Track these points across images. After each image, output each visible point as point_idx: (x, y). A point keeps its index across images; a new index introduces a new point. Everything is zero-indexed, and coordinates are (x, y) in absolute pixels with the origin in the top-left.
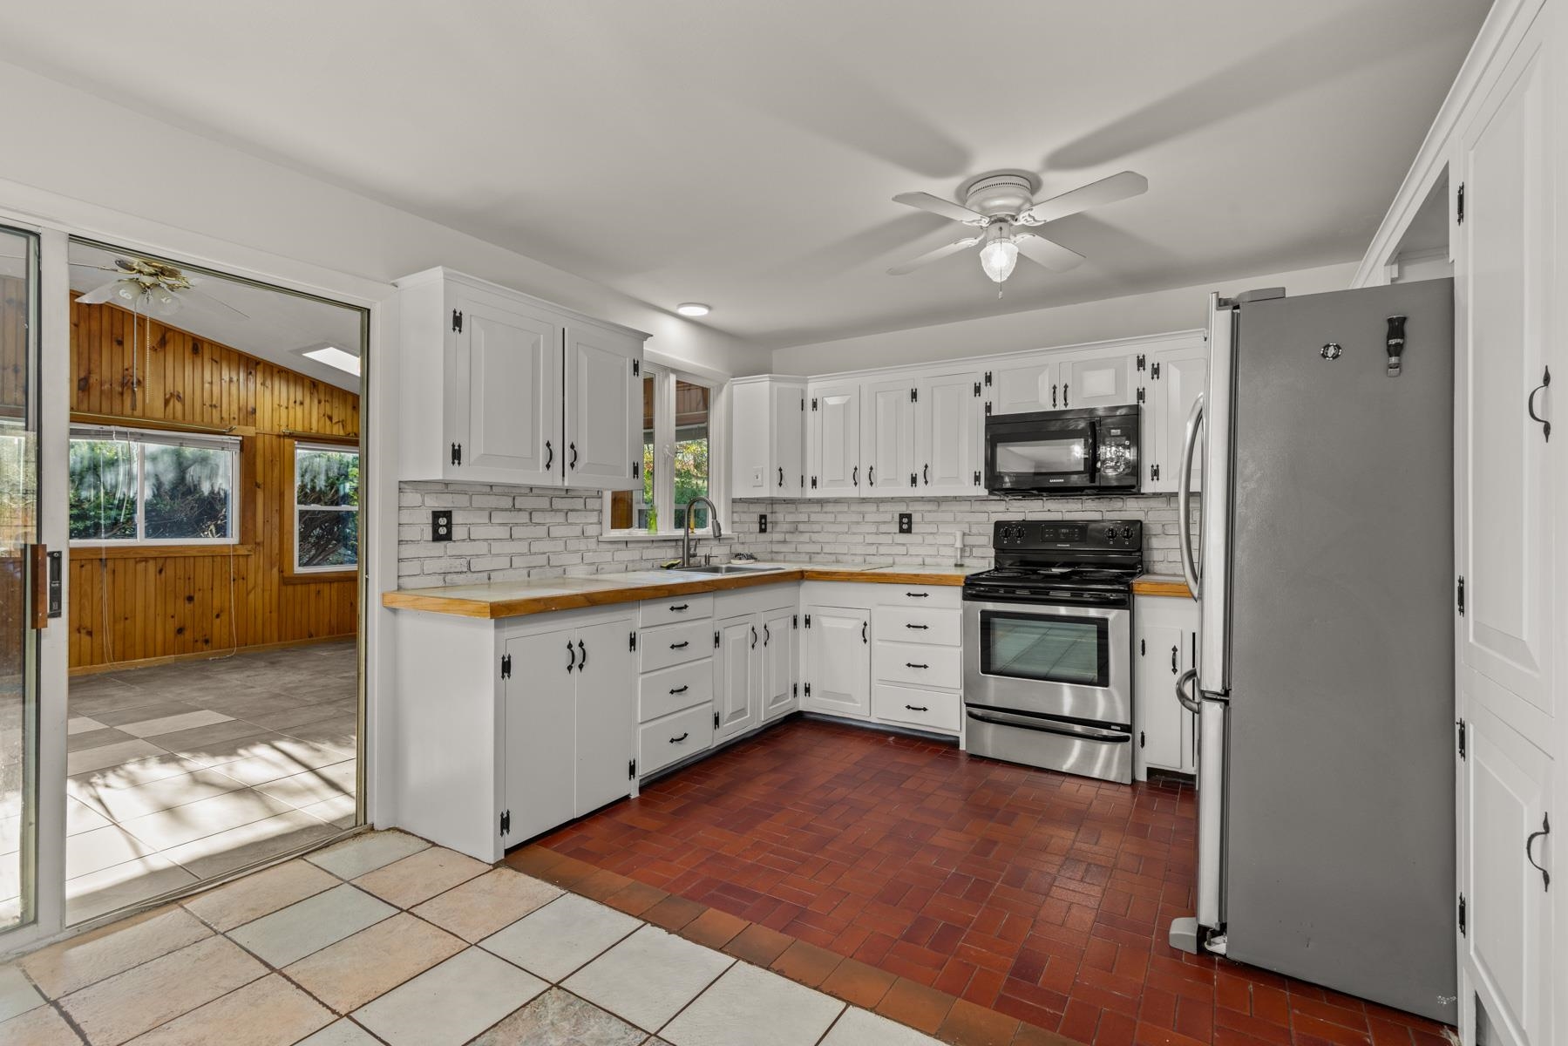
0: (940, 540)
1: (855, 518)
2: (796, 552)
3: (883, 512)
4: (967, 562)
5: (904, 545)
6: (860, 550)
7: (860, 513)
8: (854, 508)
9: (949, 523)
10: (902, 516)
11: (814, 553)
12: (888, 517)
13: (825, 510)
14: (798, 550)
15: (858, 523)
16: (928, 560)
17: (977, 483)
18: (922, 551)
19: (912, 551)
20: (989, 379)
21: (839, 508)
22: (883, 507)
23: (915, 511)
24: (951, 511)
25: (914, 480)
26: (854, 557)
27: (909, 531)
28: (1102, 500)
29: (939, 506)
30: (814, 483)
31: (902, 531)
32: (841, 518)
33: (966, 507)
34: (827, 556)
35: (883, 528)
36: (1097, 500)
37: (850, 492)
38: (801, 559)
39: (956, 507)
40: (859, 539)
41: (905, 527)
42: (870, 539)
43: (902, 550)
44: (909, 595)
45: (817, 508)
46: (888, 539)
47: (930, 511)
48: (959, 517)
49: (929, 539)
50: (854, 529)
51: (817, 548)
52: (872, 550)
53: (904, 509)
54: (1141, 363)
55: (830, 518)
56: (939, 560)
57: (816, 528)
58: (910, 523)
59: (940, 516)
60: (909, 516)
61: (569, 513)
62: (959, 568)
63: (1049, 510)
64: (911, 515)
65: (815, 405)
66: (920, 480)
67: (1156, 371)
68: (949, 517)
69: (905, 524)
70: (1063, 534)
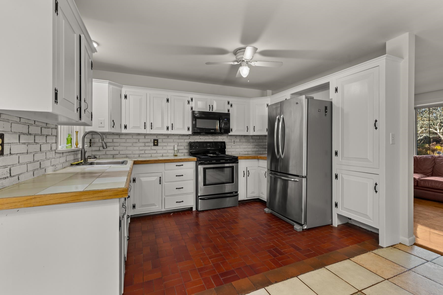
0: (168, 148)
1: (135, 141)
2: (106, 154)
3: (147, 139)
4: (178, 154)
5: (155, 150)
6: (138, 152)
7: (137, 139)
8: (134, 137)
9: (171, 142)
10: (154, 140)
11: (115, 154)
12: (149, 140)
13: (121, 137)
14: (107, 154)
15: (136, 142)
16: (164, 155)
17: (189, 130)
18: (162, 151)
19: (158, 152)
20: (192, 100)
21: (127, 137)
22: (147, 137)
23: (159, 139)
24: (172, 139)
25: (168, 128)
26: (134, 155)
27: (157, 145)
28: (213, 136)
29: (168, 137)
30: (126, 127)
31: (154, 145)
32: (128, 141)
33: (177, 137)
34: (121, 155)
35: (147, 144)
36: (212, 136)
37: (143, 131)
38: (109, 157)
39: (174, 137)
40: (137, 148)
41: (156, 144)
42: (141, 148)
43: (155, 152)
44: (177, 166)
45: (117, 137)
46: (149, 148)
47: (164, 139)
48: (175, 140)
49: (165, 148)
50: (134, 145)
51: (117, 152)
52: (143, 152)
53: (155, 138)
54: (229, 103)
55: (124, 141)
56: (168, 154)
57: (116, 144)
58: (157, 143)
59: (168, 140)
60: (157, 140)
61: (47, 137)
62: (176, 157)
63: (200, 139)
64: (158, 140)
65: (126, 97)
66: (170, 128)
67: (231, 105)
68: (172, 140)
69: (156, 143)
70: (208, 145)
